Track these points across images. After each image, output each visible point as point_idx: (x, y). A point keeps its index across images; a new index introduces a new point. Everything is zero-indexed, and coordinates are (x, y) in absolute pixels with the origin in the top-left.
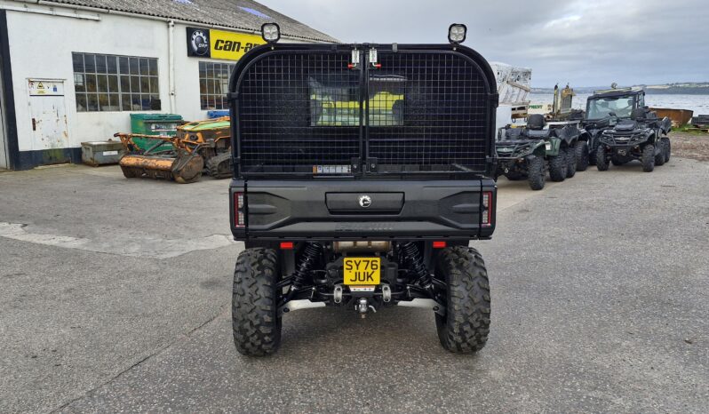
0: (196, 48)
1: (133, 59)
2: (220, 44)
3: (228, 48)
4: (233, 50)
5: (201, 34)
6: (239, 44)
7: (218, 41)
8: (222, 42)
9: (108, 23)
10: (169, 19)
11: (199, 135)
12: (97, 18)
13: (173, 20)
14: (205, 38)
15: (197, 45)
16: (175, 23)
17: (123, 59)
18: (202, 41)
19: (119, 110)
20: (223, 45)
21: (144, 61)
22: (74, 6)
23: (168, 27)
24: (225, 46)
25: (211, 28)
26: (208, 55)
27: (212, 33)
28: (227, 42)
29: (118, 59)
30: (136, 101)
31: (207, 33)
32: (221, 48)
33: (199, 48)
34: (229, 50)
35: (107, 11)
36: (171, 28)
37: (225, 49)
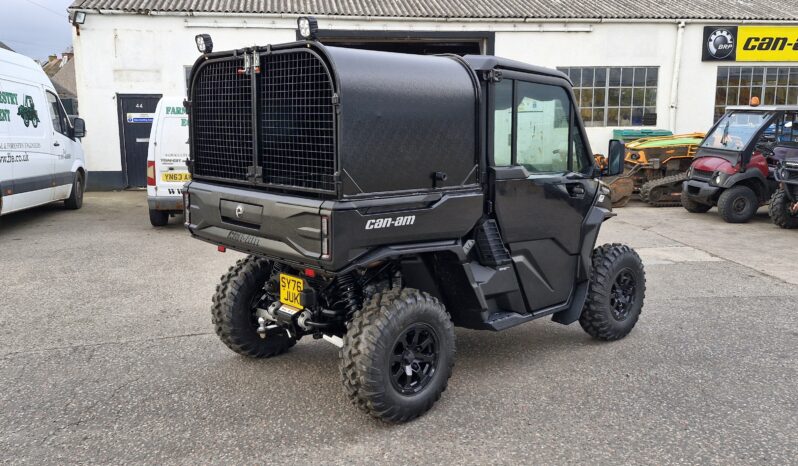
0: (713, 50)
1: (627, 70)
2: (753, 43)
3: (764, 46)
4: (774, 48)
5: (724, 33)
6: (785, 40)
7: (749, 40)
8: (757, 39)
9: (601, 33)
10: (677, 20)
11: (641, 153)
12: (588, 29)
13: (683, 21)
14: (729, 37)
15: (716, 46)
16: (686, 23)
17: (616, 70)
18: (725, 41)
19: (602, 126)
20: (757, 44)
21: (640, 70)
22: (564, 20)
23: (678, 28)
24: (761, 45)
25: (741, 24)
26: (732, 58)
27: (741, 30)
28: (764, 39)
29: (608, 70)
30: (625, 116)
31: (733, 31)
32: (753, 48)
33: (718, 51)
34: (767, 48)
35: (599, 19)
36: (681, 30)
37: (760, 48)
